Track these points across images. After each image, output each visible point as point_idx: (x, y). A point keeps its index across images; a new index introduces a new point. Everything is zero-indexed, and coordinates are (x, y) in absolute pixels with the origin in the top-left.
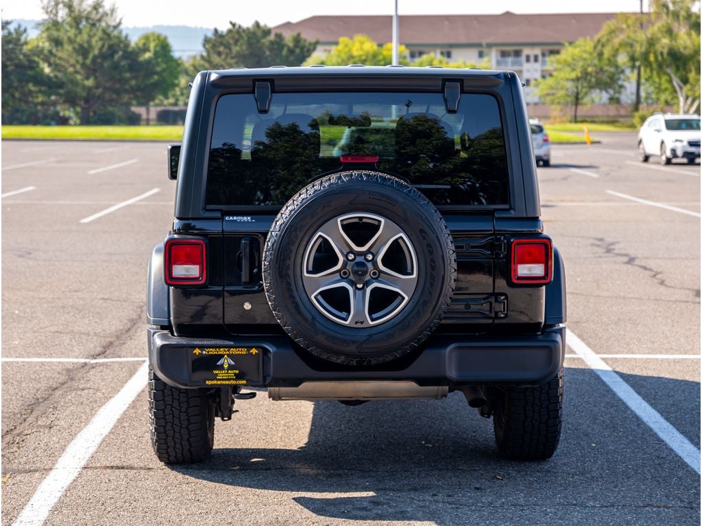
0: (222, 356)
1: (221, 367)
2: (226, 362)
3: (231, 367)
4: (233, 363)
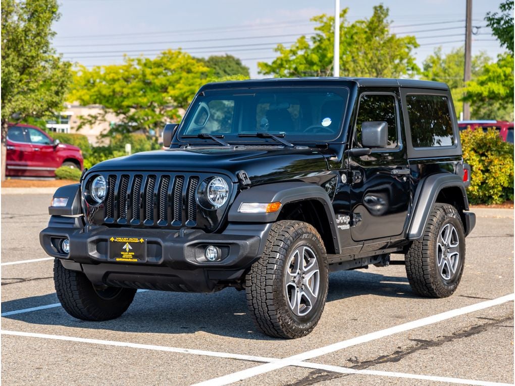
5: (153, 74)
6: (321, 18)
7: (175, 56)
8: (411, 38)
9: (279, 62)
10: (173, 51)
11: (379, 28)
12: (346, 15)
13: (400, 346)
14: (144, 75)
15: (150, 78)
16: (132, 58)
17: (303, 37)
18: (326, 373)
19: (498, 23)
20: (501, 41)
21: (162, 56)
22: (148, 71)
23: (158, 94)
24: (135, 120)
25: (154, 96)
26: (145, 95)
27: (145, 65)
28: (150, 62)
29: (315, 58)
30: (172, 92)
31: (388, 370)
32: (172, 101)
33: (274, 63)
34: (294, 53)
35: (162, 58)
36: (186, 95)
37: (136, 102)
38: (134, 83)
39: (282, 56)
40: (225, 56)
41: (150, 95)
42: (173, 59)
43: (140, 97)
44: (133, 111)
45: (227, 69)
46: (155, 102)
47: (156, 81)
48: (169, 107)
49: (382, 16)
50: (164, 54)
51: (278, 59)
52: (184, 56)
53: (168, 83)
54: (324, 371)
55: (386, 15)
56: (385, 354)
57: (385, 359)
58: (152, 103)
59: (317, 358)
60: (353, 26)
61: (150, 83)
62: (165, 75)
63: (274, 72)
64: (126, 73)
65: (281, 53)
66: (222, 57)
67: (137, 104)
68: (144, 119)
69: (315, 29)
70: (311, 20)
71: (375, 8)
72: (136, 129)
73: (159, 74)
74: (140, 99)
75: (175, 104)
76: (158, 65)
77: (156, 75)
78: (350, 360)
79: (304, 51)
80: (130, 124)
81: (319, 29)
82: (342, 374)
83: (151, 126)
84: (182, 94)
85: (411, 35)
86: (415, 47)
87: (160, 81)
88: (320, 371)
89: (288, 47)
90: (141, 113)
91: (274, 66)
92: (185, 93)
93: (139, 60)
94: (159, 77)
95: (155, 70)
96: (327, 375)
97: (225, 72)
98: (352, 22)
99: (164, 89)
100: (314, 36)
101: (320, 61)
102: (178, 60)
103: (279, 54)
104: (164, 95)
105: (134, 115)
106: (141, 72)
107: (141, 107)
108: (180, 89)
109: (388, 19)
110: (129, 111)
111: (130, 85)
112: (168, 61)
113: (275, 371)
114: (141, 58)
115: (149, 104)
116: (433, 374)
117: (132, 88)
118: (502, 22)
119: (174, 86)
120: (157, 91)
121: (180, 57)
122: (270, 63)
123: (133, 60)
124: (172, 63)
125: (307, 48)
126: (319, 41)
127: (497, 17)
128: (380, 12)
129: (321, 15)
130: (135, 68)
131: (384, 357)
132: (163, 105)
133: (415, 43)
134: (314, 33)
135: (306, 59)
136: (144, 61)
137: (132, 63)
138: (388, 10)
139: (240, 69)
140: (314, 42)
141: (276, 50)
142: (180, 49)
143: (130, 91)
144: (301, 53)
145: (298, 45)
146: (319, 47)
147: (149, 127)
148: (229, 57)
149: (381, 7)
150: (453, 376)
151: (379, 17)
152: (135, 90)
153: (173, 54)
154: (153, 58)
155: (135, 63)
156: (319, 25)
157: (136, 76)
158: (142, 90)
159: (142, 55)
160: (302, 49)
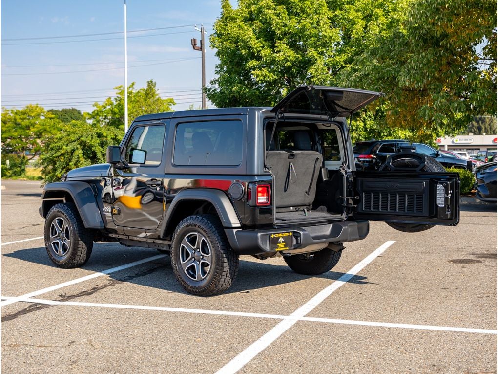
0: (279, 237)
1: (280, 243)
2: (281, 240)
3: (283, 242)
4: (283, 240)
5: (20, 119)
6: (120, 87)
7: (34, 108)
8: (171, 99)
9: (96, 112)
10: (33, 106)
11: (151, 94)
12: (134, 86)
13: (98, 284)
14: (15, 119)
15: (19, 121)
16: (7, 109)
17: (110, 98)
18: (40, 305)
19: (209, 91)
20: (212, 101)
21: (26, 108)
22: (18, 117)
23: (24, 131)
24: (11, 146)
25: (22, 132)
26: (16, 131)
27: (16, 113)
28: (19, 112)
29: (116, 110)
30: (32, 129)
31: (82, 301)
32: (33, 135)
33: (93, 113)
34: (105, 107)
35: (26, 109)
36: (41, 131)
37: (11, 135)
38: (9, 124)
39: (98, 109)
40: (71, 108)
41: (19, 131)
42: (33, 110)
43: (13, 132)
44: (9, 140)
45: (73, 116)
46: (23, 135)
47: (23, 123)
48: (31, 138)
49: (152, 87)
50: (27, 107)
51: (95, 111)
52: (40, 108)
53: (30, 124)
54: (40, 304)
55: (155, 86)
56: (86, 290)
57: (85, 293)
58: (20, 136)
59: (40, 295)
60: (138, 92)
61: (19, 124)
62: (29, 119)
63: (94, 118)
64: (5, 119)
65: (97, 107)
66: (70, 109)
67: (11, 137)
68: (16, 145)
69: (117, 94)
70: (114, 89)
71: (148, 82)
72: (11, 152)
73: (25, 119)
74: (13, 134)
75: (35, 136)
76: (24, 113)
77: (23, 119)
78: (61, 296)
79: (110, 106)
80: (7, 148)
81: (119, 94)
82: (50, 305)
83: (21, 150)
84: (38, 131)
85: (171, 98)
86: (174, 104)
87: (26, 123)
88: (37, 304)
89: (101, 104)
90: (14, 142)
91: (93, 114)
92: (40, 130)
93: (12, 111)
94: (25, 121)
95: (22, 117)
96: (41, 307)
97: (71, 118)
98: (138, 90)
99: (28, 128)
100: (116, 97)
101: (120, 112)
102: (36, 110)
103: (95, 108)
104: (28, 131)
105: (9, 143)
106: (13, 118)
107: (14, 138)
108: (38, 128)
109: (156, 88)
110: (6, 141)
111: (7, 125)
112: (30, 111)
113: (6, 306)
114: (14, 109)
115: (19, 137)
116: (108, 303)
117: (8, 127)
118: (211, 91)
119: (34, 126)
120: (23, 128)
121: (37, 109)
122: (91, 113)
123: (8, 111)
124: (32, 113)
125: (112, 104)
126: (119, 100)
127: (208, 88)
128: (151, 84)
129: (120, 86)
130: (10, 115)
131: (84, 292)
132: (27, 137)
133: (174, 102)
134: (116, 96)
135: (112, 111)
136: (15, 111)
137: (8, 112)
138: (155, 83)
139: (80, 117)
140: (116, 101)
141: (94, 105)
142: (37, 104)
143: (6, 129)
144: (108, 107)
145: (107, 102)
146: (119, 104)
147: (19, 150)
148: (74, 110)
149: (152, 81)
150: (118, 303)
151: (151, 87)
152: (10, 128)
153: (33, 107)
154: (21, 110)
155: (10, 112)
156: (119, 92)
157: (10, 120)
158: (14, 128)
159: (14, 108)
160: (109, 105)
